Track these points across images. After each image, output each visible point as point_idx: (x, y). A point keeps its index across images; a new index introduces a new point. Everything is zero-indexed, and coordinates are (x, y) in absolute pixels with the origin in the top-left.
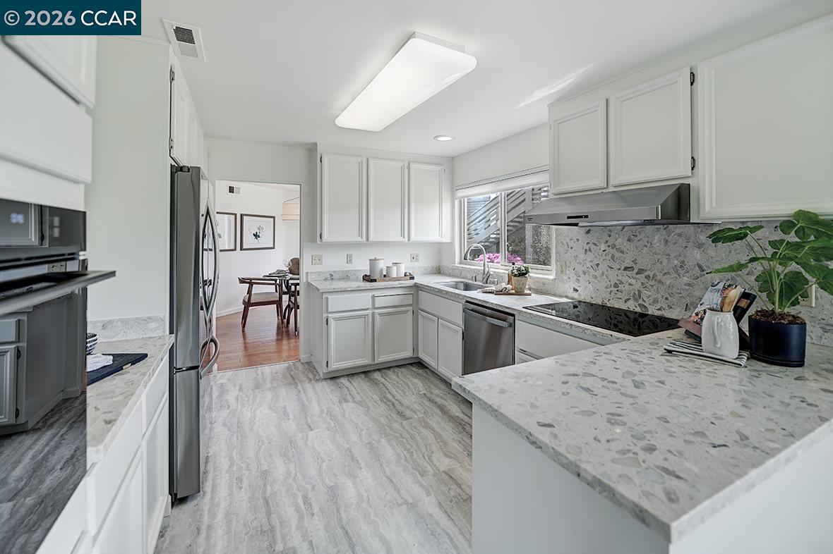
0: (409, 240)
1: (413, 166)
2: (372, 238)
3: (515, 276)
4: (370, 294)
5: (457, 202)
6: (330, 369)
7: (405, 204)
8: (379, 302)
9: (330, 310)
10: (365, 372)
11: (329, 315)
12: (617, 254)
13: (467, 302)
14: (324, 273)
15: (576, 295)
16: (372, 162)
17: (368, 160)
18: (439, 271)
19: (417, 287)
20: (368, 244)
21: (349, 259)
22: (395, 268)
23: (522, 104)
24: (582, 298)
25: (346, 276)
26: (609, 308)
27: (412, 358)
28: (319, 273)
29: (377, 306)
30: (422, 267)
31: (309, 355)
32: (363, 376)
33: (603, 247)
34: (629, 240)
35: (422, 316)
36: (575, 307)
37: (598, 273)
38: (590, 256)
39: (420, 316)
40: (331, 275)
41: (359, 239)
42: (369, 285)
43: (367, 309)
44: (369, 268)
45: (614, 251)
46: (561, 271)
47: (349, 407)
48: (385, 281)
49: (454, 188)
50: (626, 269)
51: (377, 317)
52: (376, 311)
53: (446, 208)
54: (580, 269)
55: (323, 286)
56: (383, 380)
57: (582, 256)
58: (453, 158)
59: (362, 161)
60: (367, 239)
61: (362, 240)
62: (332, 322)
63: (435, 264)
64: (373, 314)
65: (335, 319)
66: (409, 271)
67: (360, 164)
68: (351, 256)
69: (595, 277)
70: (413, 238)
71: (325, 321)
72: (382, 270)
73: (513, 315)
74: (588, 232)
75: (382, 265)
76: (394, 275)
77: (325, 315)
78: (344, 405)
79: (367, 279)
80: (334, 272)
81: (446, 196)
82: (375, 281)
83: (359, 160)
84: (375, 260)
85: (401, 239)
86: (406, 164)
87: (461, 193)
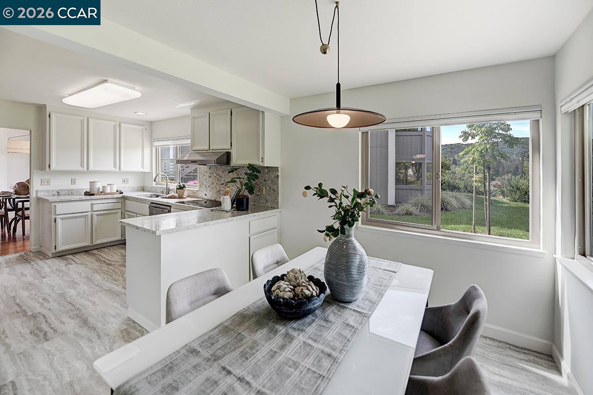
0: (120, 170)
1: (122, 125)
2: (91, 168)
3: (178, 189)
4: (90, 203)
5: (154, 149)
6: (57, 250)
7: (117, 148)
8: (96, 208)
9: (57, 213)
10: (86, 251)
11: (57, 216)
12: (220, 178)
13: (151, 203)
14: (52, 191)
15: (206, 197)
16: (91, 121)
17: (88, 119)
18: (143, 189)
19: (125, 198)
20: (88, 172)
21: (73, 182)
22: (109, 187)
23: (177, 107)
24: (208, 198)
25: (71, 192)
26: (217, 201)
27: (120, 240)
28: (48, 191)
29: (94, 210)
30: (131, 187)
31: (39, 247)
32: (84, 253)
33: (215, 175)
34: (223, 172)
35: (128, 215)
36: (206, 202)
37: (213, 187)
38: (211, 179)
39: (126, 215)
40: (58, 192)
41: (81, 169)
42: (88, 197)
43: (87, 212)
44: (89, 188)
45: (218, 177)
46: (200, 187)
47: (73, 267)
48: (101, 195)
49: (152, 141)
50: (222, 184)
51: (95, 217)
52: (94, 213)
53: (147, 151)
54: (207, 185)
55: (51, 199)
56: (99, 253)
57: (208, 179)
58: (152, 122)
59: (83, 119)
60: (88, 169)
61: (82, 169)
62: (59, 221)
63: (141, 185)
64: (92, 215)
65: (62, 219)
66: (119, 189)
67: (82, 121)
68: (75, 180)
69: (212, 188)
70: (123, 169)
71: (53, 221)
72: (99, 189)
73: (170, 206)
74: (210, 168)
75: (99, 185)
76: (108, 191)
77: (53, 217)
78: (69, 266)
79: (87, 194)
80: (61, 190)
81: (147, 144)
82: (93, 195)
83: (82, 118)
84: (94, 182)
85: (114, 169)
86: (118, 123)
87: (156, 144)
